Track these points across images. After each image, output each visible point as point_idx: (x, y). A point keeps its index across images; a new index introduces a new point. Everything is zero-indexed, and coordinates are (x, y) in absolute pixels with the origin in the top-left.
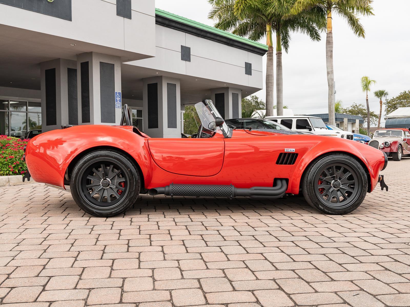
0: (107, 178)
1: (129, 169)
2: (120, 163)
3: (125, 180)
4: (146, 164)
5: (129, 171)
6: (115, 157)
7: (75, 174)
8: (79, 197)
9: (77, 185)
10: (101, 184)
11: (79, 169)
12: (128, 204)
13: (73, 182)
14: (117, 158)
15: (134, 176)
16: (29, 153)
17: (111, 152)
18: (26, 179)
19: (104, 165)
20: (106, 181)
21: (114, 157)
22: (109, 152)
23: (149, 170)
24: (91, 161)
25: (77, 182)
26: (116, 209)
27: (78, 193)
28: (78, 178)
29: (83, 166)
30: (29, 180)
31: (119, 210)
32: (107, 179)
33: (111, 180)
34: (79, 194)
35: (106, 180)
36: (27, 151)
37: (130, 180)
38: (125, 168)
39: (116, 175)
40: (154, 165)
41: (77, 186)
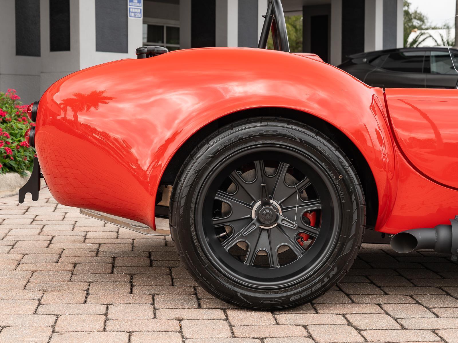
0: (271, 198)
1: (340, 177)
2: (315, 158)
3: (322, 206)
4: (384, 160)
5: (339, 182)
6: (301, 140)
7: (188, 188)
8: (196, 251)
9: (192, 216)
10: (253, 218)
11: (199, 174)
12: (334, 276)
13: (182, 210)
14: (306, 142)
15: (353, 197)
16: (44, 124)
17: (290, 126)
18: (28, 196)
19: (262, 162)
20: (270, 209)
21: (298, 140)
22: (285, 125)
23: (390, 177)
24: (233, 151)
25: (192, 209)
26: (300, 289)
27: (195, 241)
28: (194, 199)
29: (209, 163)
30: (35, 198)
31: (308, 292)
32: (271, 201)
33: (280, 205)
34: (196, 244)
35: (269, 204)
36: (40, 118)
37: (342, 206)
38: (330, 173)
39: (296, 191)
40: (403, 165)
41: (192, 221)
